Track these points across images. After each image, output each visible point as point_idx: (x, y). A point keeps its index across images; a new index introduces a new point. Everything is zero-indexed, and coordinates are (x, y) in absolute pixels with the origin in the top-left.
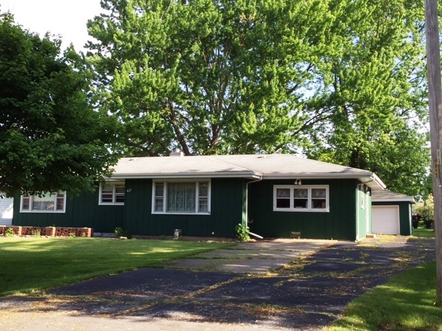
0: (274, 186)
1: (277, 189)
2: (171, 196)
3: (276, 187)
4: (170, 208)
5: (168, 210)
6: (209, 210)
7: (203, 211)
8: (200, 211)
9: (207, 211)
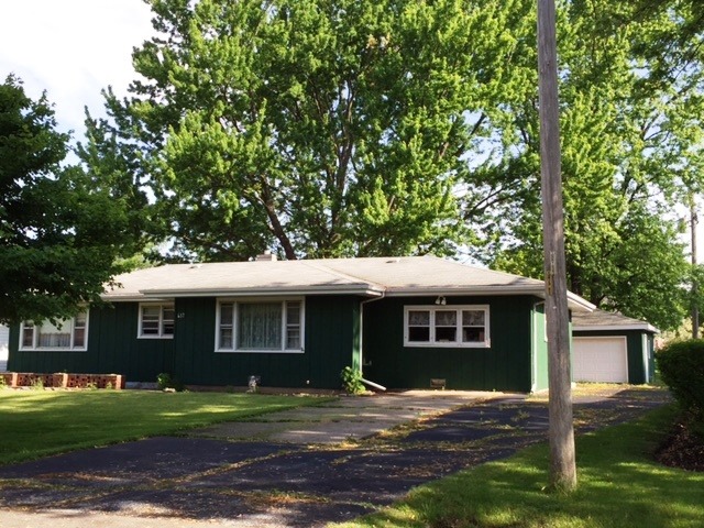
0: (405, 307)
1: (411, 313)
2: (244, 324)
3: (407, 309)
4: (244, 343)
5: (239, 346)
6: (303, 345)
7: (294, 347)
8: (288, 347)
9: (299, 348)
